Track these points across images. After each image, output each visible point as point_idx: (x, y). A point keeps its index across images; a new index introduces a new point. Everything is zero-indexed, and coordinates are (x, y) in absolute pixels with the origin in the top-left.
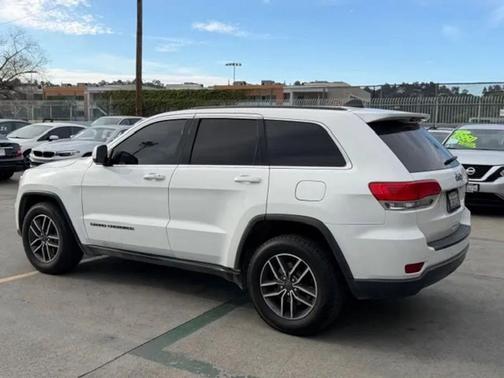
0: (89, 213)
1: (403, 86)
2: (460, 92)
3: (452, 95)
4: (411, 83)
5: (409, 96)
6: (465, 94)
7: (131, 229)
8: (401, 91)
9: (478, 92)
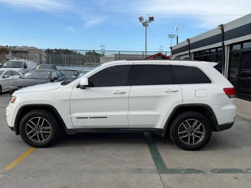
0: (74, 112)
1: (55, 50)
2: (77, 53)
3: (74, 54)
4: (58, 49)
5: (58, 54)
6: (79, 54)
7: (106, 117)
8: (55, 52)
9: (84, 53)
